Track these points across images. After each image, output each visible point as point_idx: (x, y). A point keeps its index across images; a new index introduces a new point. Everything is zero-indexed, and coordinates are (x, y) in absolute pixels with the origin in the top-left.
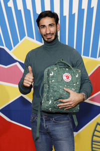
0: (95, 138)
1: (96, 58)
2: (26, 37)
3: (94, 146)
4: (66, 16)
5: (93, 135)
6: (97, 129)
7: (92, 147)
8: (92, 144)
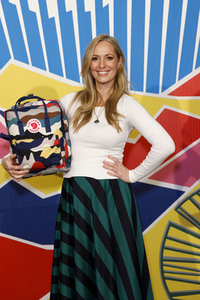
0: (167, 253)
1: (158, 92)
2: (12, 61)
3: (165, 268)
4: (89, 13)
5: (163, 247)
6: (169, 235)
7: (162, 272)
8: (162, 265)
